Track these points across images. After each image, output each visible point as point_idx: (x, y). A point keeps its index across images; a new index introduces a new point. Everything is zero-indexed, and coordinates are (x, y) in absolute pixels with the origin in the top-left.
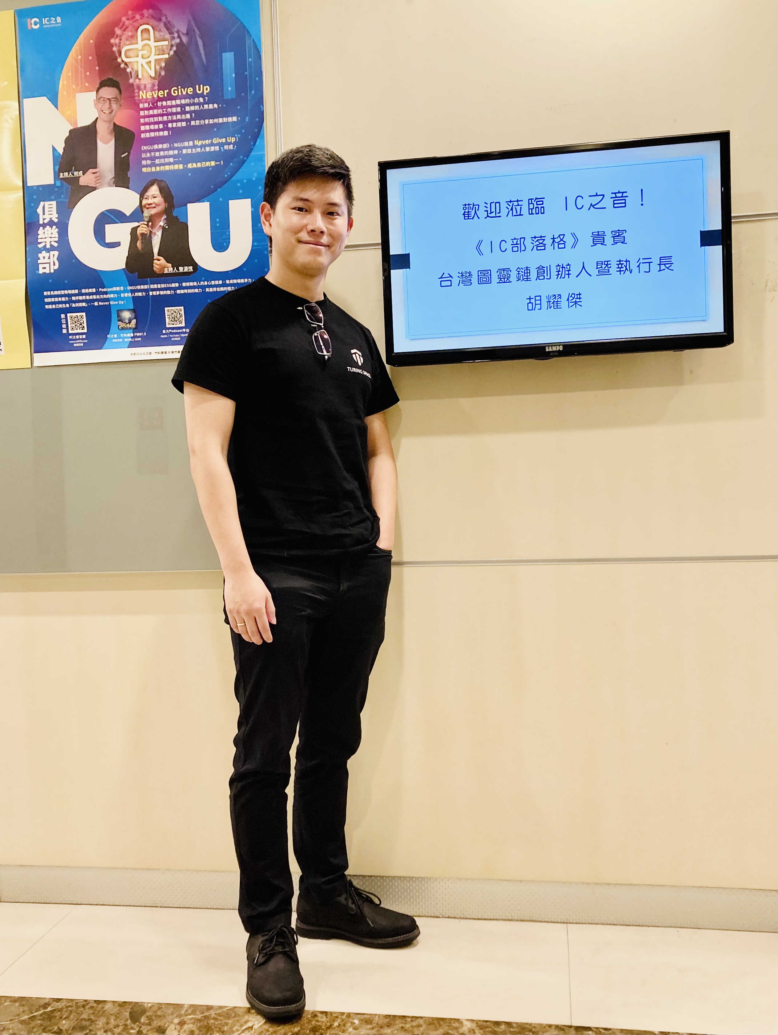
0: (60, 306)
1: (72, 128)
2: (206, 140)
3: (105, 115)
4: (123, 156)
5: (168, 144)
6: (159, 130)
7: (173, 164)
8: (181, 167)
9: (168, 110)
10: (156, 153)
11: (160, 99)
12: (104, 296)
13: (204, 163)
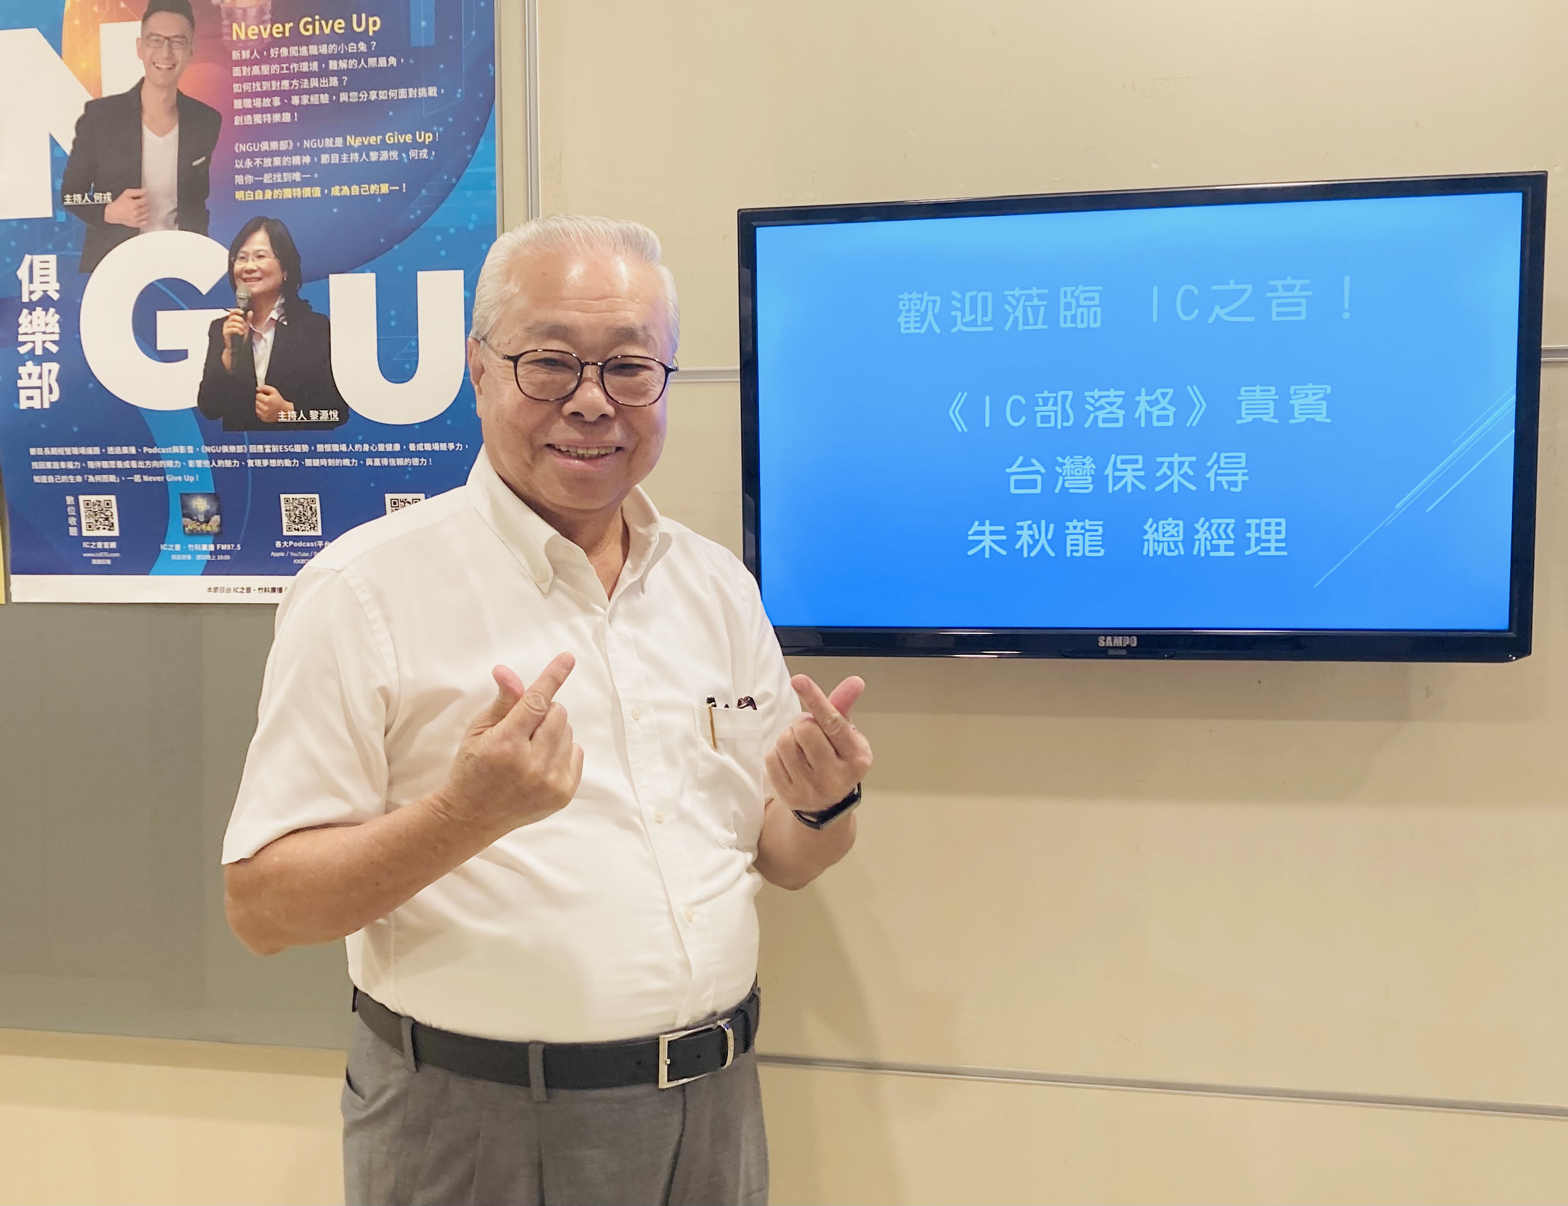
0: (64, 479)
1: (91, 98)
2: (370, 136)
3: (159, 73)
4: (195, 163)
5: (291, 141)
6: (271, 110)
7: (301, 185)
8: (317, 192)
9: (291, 67)
10: (265, 159)
11: (275, 42)
12: (153, 462)
13: (366, 187)
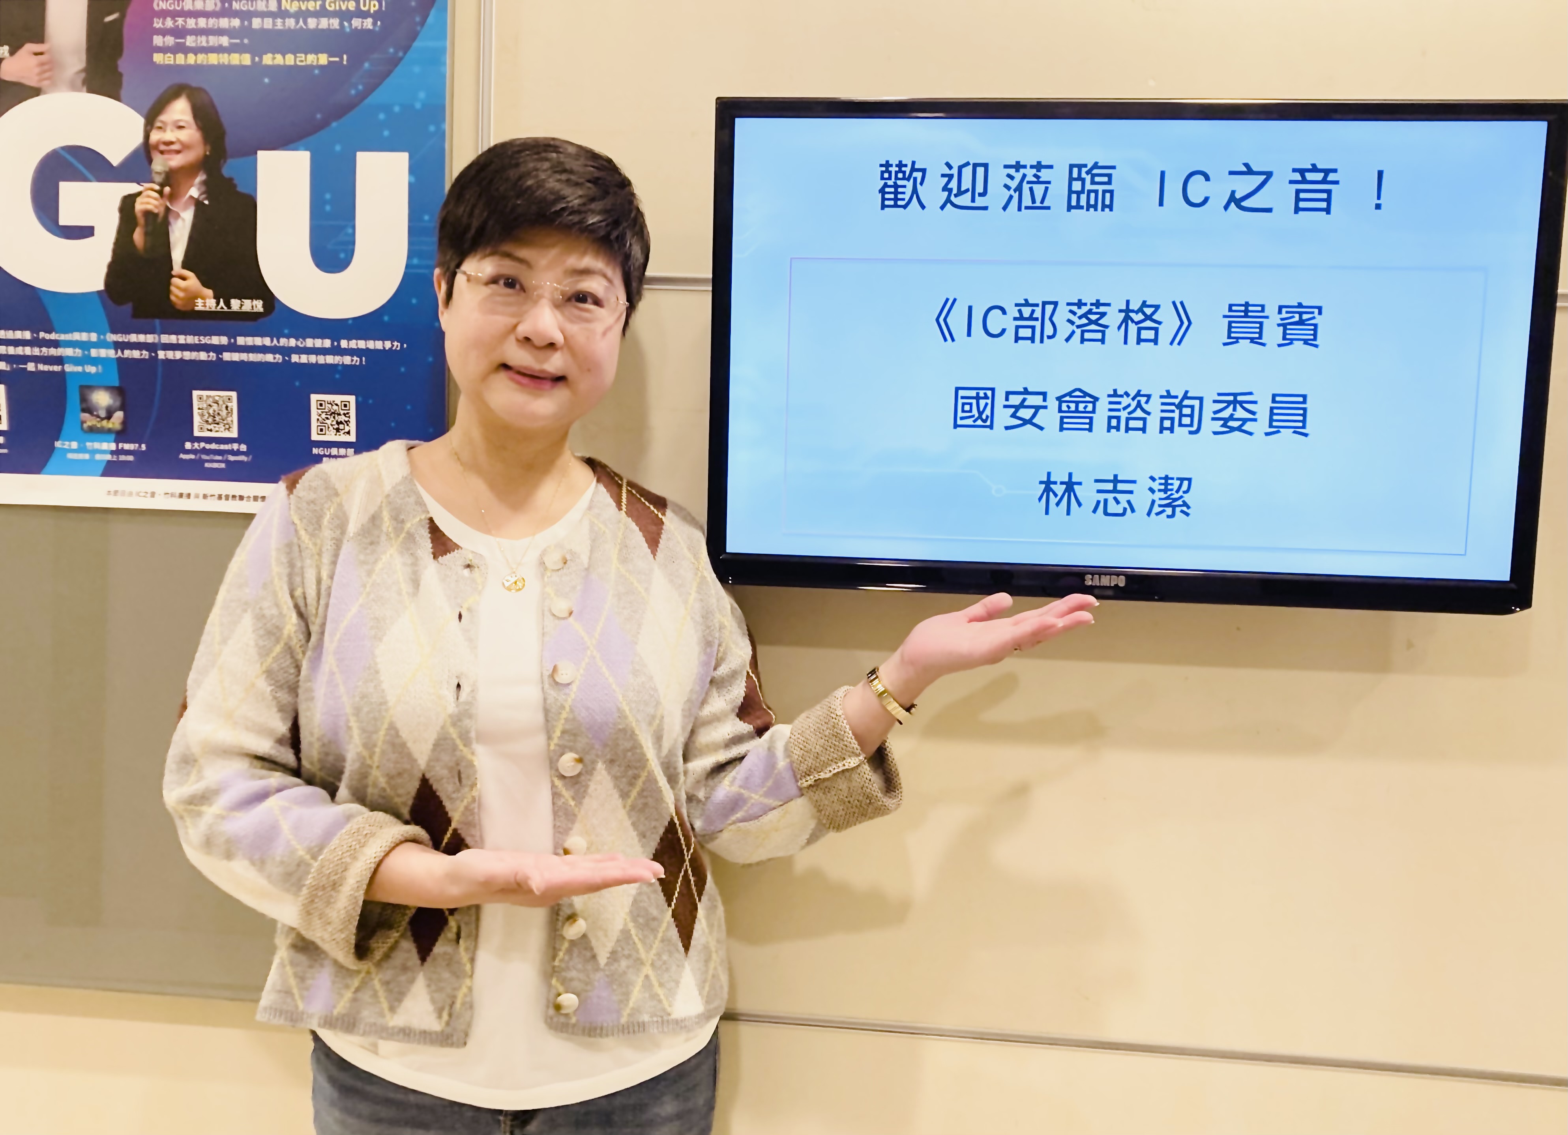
2: (308, 2)
4: (107, 19)
5: (218, 2)
7: (230, 50)
8: (246, 59)
10: (188, 20)
12: (50, 349)
13: (301, 57)
